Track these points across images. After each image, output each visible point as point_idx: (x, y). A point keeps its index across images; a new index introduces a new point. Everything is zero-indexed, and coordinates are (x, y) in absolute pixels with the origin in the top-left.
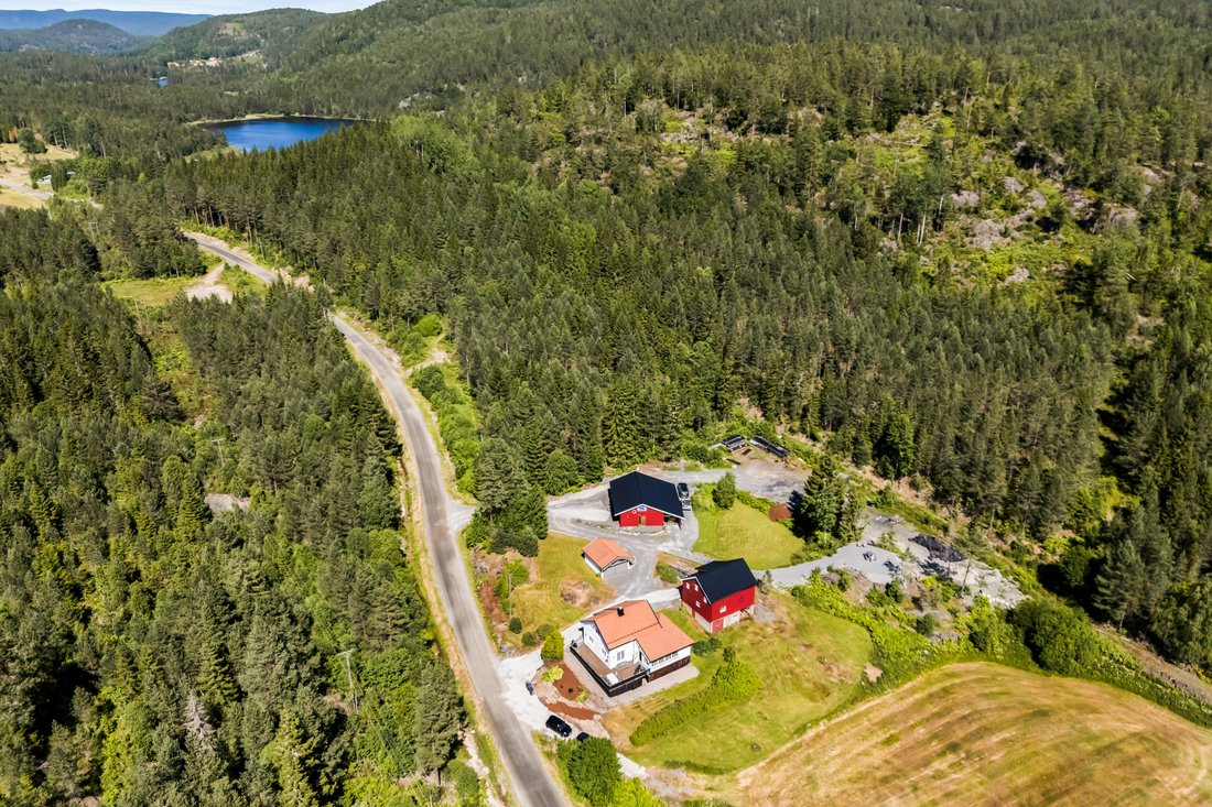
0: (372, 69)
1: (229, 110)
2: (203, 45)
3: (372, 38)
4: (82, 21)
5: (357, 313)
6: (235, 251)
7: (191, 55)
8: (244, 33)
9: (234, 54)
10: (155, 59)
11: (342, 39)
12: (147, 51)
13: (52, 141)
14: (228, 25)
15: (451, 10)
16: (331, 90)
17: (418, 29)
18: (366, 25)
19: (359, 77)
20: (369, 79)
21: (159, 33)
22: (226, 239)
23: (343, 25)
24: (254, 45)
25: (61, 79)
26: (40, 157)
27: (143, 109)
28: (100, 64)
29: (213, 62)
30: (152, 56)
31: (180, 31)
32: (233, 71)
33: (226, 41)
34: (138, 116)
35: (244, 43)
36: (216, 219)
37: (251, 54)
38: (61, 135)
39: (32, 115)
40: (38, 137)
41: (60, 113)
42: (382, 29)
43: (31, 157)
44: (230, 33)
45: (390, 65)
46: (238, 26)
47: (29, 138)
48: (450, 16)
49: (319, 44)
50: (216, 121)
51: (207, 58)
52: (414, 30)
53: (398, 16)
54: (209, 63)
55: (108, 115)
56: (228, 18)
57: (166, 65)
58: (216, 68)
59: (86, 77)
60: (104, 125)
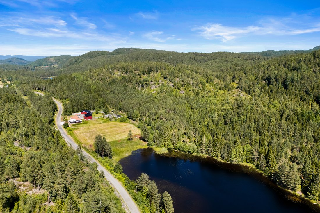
0: (80, 67)
1: (47, 76)
2: (44, 63)
3: (82, 61)
4: (15, 58)
5: (58, 99)
6: (41, 93)
7: (41, 65)
8: (54, 60)
9: (51, 65)
10: (32, 66)
11: (75, 61)
12: (31, 64)
13: (8, 81)
14: (51, 59)
15: (100, 55)
16: (70, 72)
17: (92, 59)
18: (81, 59)
19: (77, 69)
20: (79, 69)
21: (34, 60)
22: (40, 92)
23: (76, 59)
24: (57, 63)
25: (10, 70)
26: (6, 83)
27: (28, 75)
28: (19, 67)
29: (46, 67)
30: (32, 65)
31: (39, 60)
32: (51, 68)
33: (50, 62)
34: (27, 76)
35: (54, 63)
36: (38, 89)
37: (55, 65)
38: (10, 79)
39: (4, 76)
40: (5, 80)
41: (10, 75)
42: (84, 59)
43: (4, 83)
44: (51, 60)
45: (84, 67)
46: (53, 59)
47: (3, 80)
48: (99, 57)
49: (70, 63)
50: (44, 78)
51: (45, 66)
52: (91, 60)
53: (88, 57)
54: (45, 67)
55: (20, 76)
56: (51, 57)
57: (35, 67)
58: (47, 68)
59: (16, 70)
60: (19, 77)
